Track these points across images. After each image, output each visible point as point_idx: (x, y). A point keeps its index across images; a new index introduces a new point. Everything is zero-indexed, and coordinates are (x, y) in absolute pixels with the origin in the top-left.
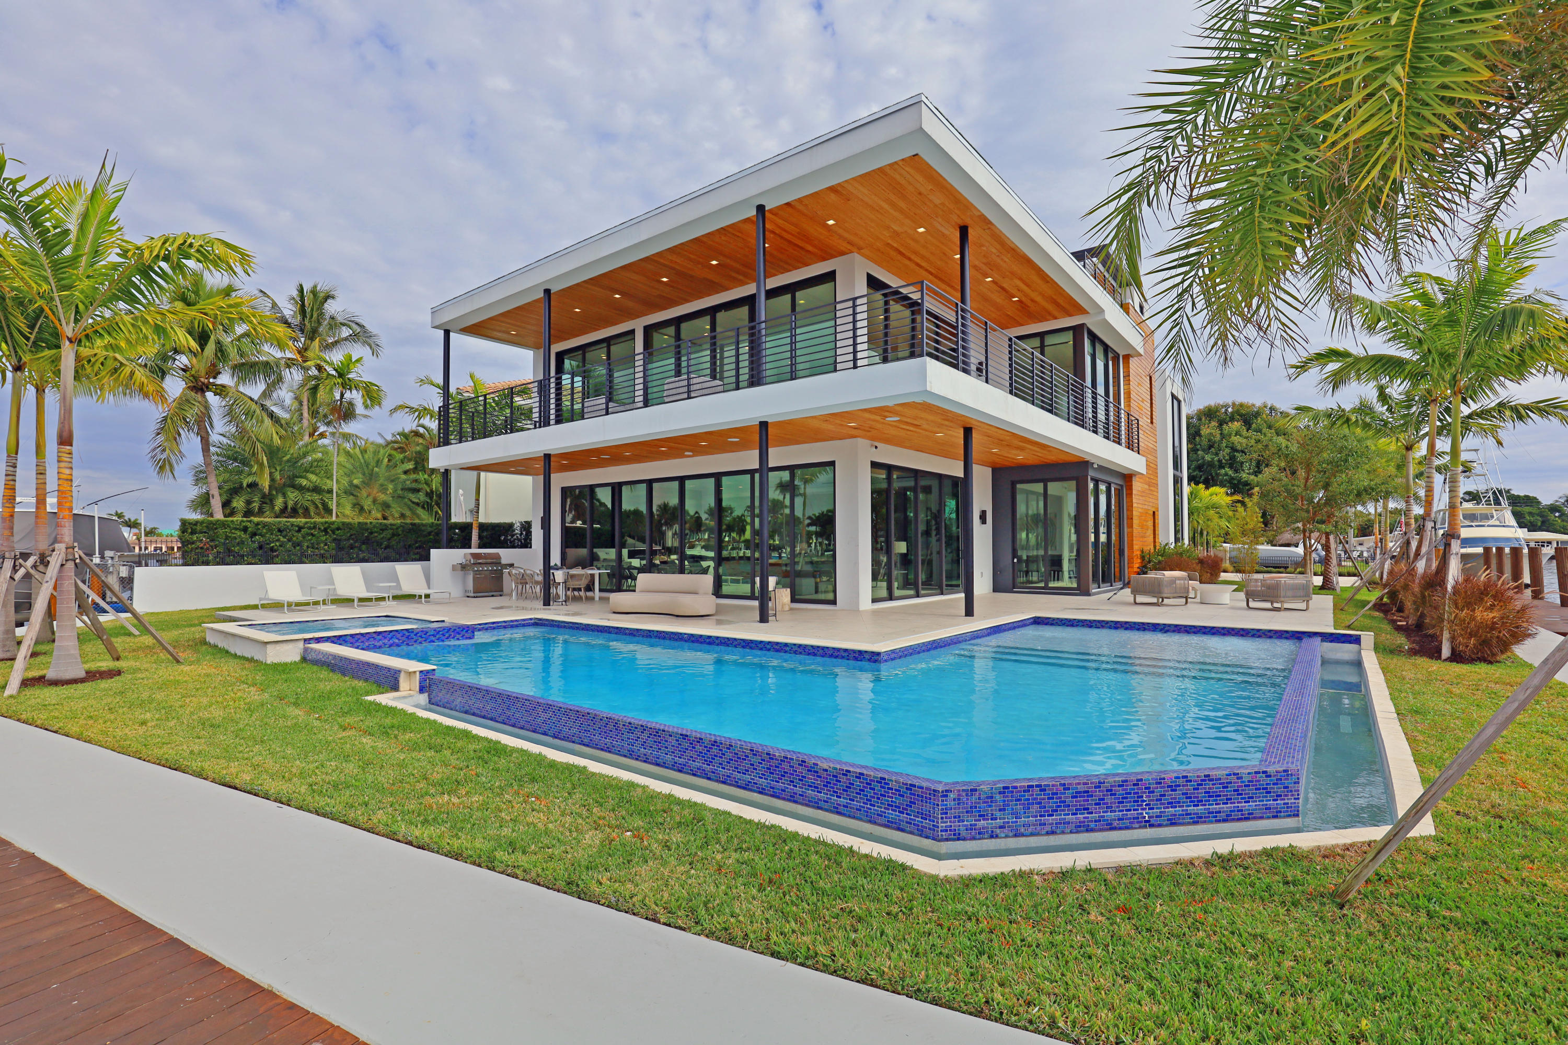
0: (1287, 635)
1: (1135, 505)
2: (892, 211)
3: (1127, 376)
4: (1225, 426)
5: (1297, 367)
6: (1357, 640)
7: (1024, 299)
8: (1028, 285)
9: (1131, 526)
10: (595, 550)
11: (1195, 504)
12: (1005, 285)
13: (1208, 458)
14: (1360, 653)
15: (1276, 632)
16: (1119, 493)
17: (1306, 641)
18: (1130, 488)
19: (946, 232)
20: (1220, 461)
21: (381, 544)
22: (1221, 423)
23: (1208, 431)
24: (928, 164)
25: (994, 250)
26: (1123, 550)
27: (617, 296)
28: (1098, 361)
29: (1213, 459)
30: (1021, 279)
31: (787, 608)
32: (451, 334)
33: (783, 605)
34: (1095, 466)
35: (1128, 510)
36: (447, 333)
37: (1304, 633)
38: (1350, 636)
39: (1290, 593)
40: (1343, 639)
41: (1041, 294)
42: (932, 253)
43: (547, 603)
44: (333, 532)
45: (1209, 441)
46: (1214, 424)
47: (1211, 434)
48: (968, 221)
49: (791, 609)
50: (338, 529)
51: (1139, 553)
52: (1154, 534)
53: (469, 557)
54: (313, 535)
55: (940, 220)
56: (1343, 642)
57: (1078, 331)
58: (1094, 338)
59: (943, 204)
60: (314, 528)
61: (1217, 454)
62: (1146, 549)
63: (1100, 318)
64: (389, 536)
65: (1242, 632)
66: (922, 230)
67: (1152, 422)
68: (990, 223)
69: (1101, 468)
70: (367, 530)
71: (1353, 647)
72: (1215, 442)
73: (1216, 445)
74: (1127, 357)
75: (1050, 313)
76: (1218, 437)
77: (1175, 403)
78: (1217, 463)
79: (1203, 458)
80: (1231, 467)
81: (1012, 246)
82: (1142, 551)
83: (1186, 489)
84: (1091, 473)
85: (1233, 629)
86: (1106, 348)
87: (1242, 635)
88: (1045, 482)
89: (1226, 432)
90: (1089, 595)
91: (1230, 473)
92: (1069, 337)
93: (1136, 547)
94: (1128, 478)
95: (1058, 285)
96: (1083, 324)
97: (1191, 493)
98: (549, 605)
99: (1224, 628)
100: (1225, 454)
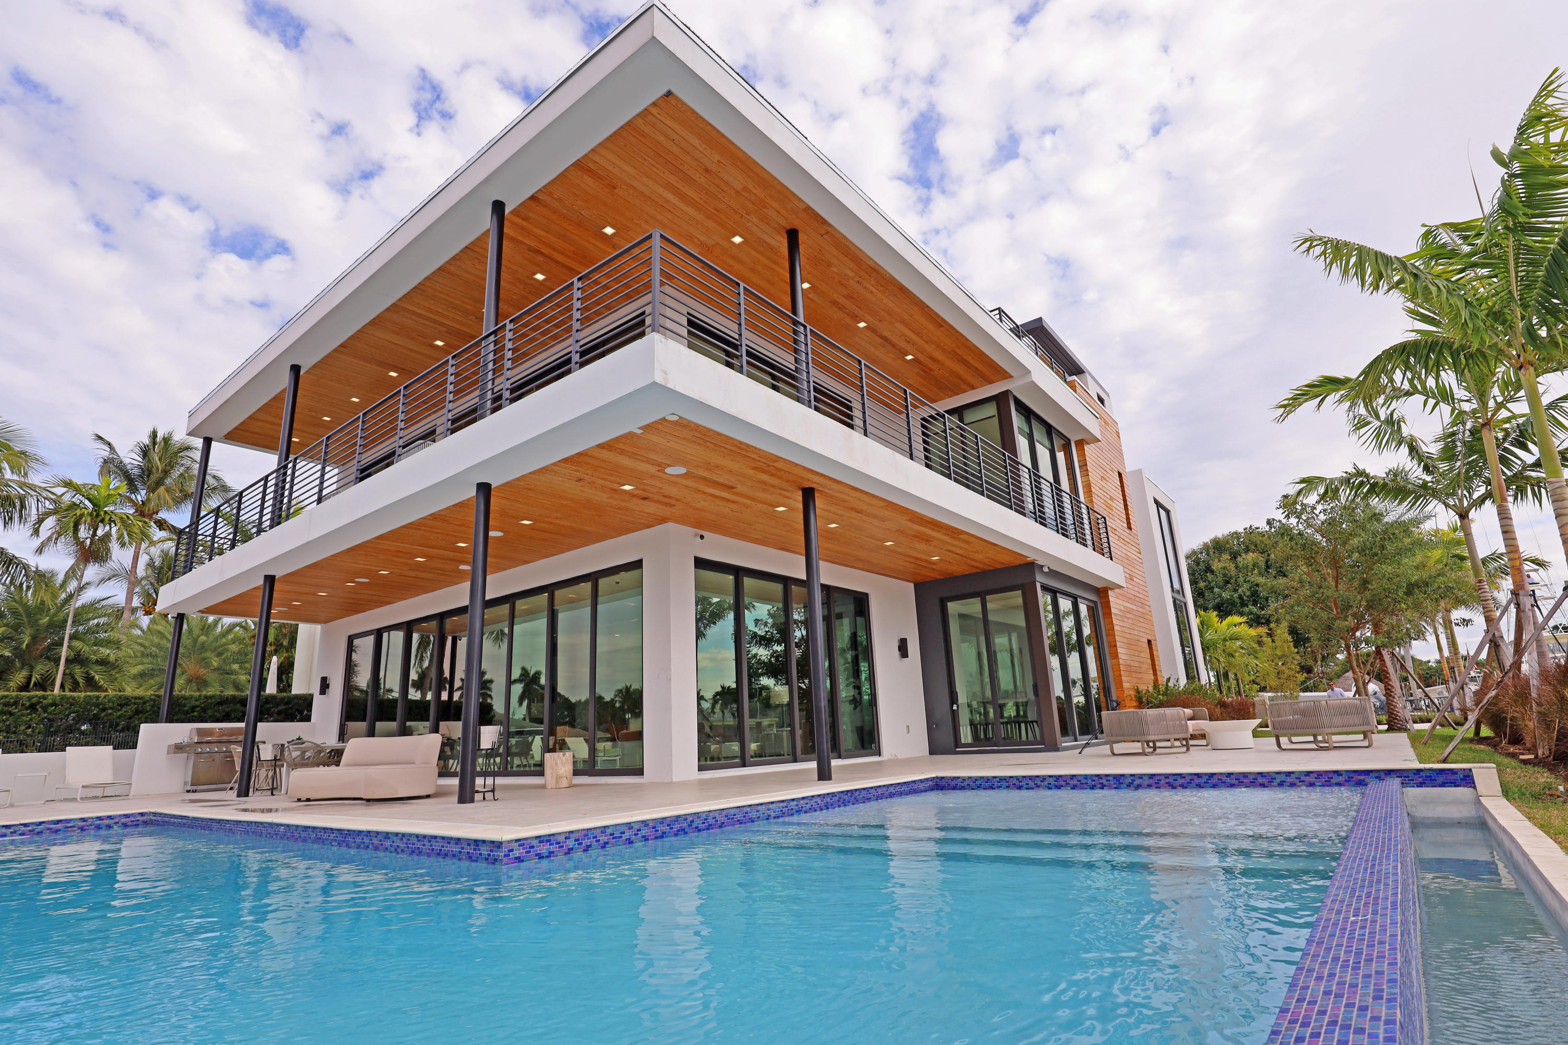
0: (1340, 779)
1: (1116, 628)
2: (681, 205)
3: (1084, 465)
4: (1239, 559)
5: (1285, 406)
6: (1467, 779)
7: (919, 356)
8: (917, 334)
9: (1115, 656)
10: (408, 724)
11: (1209, 636)
12: (887, 334)
13: (1226, 595)
14: (1478, 802)
15: (1319, 774)
16: (1092, 611)
17: (1373, 786)
18: (1107, 605)
19: (773, 242)
20: (1240, 597)
21: (117, 725)
22: (1234, 556)
23: (1221, 565)
24: (694, 112)
25: (850, 273)
26: (1109, 689)
27: (393, 374)
28: (1039, 447)
29: (1232, 596)
30: (903, 322)
31: (564, 783)
32: (214, 443)
33: (558, 778)
34: (1046, 570)
35: (1108, 635)
36: (208, 442)
37: (1367, 772)
38: (1452, 772)
39: (1338, 720)
40: (1441, 779)
41: (938, 346)
42: (768, 281)
43: (244, 792)
44: (45, 709)
45: (1225, 575)
46: (1226, 556)
47: (1224, 568)
48: (796, 223)
49: (571, 786)
50: (54, 704)
51: (1132, 693)
52: (1154, 670)
53: (194, 733)
54: (11, 714)
55: (755, 220)
56: (1443, 785)
57: (1001, 399)
58: (1027, 413)
59: (745, 189)
60: (15, 703)
61: (1235, 590)
62: (1143, 688)
63: (1026, 380)
64: (130, 713)
65: (1261, 780)
66: (737, 240)
67: (1130, 528)
68: (824, 222)
69: (1053, 574)
70: (97, 705)
71: (1463, 792)
72: (1231, 578)
73: (1233, 581)
74: (1080, 444)
75: (965, 381)
76: (1233, 571)
77: (1163, 513)
78: (1237, 601)
79: (1220, 596)
80: (1255, 603)
81: (870, 263)
82: (1138, 691)
83: (1194, 622)
84: (1040, 579)
85: (1245, 775)
86: (1049, 430)
87: (1263, 785)
88: (982, 595)
89: (1240, 565)
90: (1057, 749)
91: (1255, 610)
92: (991, 410)
93: (1126, 685)
94: (1102, 592)
95: (957, 332)
96: (1007, 393)
97: (1202, 623)
98: (247, 795)
99: (1229, 775)
100: (1244, 590)
